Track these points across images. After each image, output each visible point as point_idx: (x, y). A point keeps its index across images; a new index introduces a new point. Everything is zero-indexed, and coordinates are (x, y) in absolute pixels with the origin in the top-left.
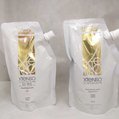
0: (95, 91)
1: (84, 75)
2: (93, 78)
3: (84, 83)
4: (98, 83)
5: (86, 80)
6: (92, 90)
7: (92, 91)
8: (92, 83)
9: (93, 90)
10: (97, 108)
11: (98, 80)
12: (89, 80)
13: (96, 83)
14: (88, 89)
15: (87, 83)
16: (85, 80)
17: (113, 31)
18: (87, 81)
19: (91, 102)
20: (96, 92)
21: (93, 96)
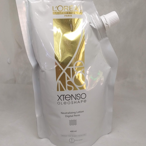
0: (76, 114)
1: (58, 90)
2: (72, 95)
3: (59, 103)
4: (80, 102)
5: (62, 98)
6: (71, 113)
7: (71, 115)
8: (71, 103)
9: (74, 114)
10: (79, 140)
11: (80, 96)
12: (65, 98)
13: (77, 102)
14: (65, 112)
15: (63, 103)
16: (60, 98)
17: (105, 14)
18: (62, 100)
19: (71, 131)
20: (77, 117)
21: (73, 123)
